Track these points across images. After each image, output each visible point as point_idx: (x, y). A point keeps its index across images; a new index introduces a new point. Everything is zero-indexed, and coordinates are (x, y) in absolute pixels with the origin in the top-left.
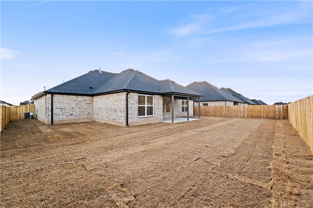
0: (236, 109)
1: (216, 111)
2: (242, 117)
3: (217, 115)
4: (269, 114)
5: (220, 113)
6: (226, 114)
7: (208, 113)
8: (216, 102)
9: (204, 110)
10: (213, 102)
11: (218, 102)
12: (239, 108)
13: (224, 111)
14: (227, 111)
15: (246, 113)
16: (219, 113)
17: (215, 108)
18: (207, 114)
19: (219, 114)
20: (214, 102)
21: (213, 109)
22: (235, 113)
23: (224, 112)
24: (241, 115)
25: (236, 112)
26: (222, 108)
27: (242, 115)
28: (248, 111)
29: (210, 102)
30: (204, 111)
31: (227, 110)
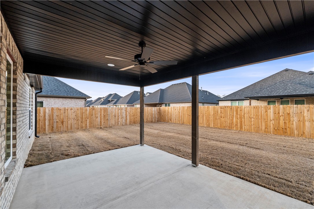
0: (117, 113)
1: (82, 118)
2: (124, 124)
3: (84, 125)
4: (148, 118)
5: (90, 122)
6: (101, 122)
7: (62, 123)
8: (64, 99)
9: (49, 116)
10: (57, 100)
11: (70, 100)
12: (121, 111)
13: (97, 117)
14: (102, 118)
15: (128, 117)
16: (88, 121)
17: (79, 112)
18: (57, 127)
19: (88, 124)
20: (61, 100)
21: (74, 114)
22: (115, 119)
23: (99, 119)
24: (122, 121)
25: (116, 117)
26: (94, 111)
27: (124, 121)
28: (130, 115)
29: (49, 99)
30: (50, 120)
31: (102, 115)
